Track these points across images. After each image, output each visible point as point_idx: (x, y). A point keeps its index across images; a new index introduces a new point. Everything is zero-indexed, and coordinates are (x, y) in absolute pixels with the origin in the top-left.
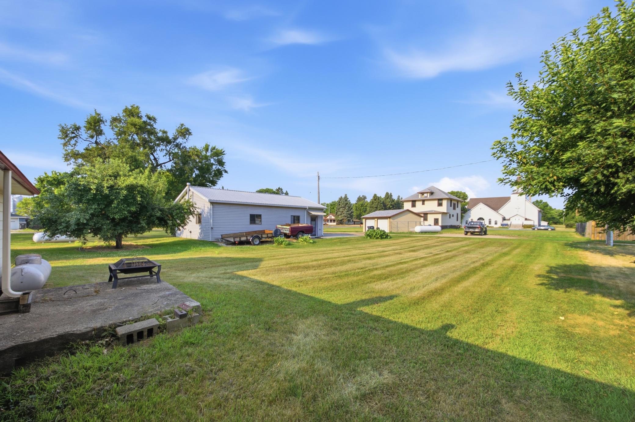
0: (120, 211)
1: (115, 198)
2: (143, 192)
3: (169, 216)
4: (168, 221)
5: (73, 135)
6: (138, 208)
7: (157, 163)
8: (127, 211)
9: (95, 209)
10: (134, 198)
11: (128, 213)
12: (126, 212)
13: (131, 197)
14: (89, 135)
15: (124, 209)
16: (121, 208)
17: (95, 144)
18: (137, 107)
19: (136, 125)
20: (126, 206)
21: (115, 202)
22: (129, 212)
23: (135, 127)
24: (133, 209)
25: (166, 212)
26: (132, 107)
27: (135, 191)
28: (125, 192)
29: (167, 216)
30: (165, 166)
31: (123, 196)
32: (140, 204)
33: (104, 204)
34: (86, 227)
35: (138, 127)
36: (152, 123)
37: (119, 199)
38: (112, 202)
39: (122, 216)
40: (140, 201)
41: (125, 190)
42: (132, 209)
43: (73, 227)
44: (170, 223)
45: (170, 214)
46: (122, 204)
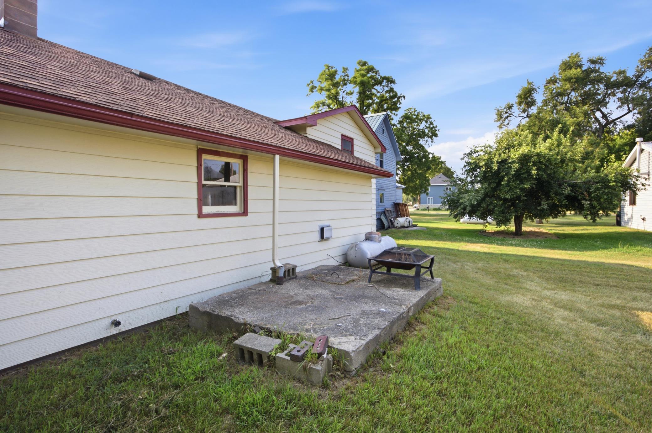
0: (511, 190)
1: (506, 174)
2: (540, 162)
3: (585, 193)
4: (583, 202)
5: (507, 114)
6: (534, 184)
7: (607, 120)
8: (519, 189)
9: (486, 189)
10: (529, 172)
11: (521, 191)
12: (518, 191)
13: (525, 171)
14: (521, 111)
15: (516, 187)
16: (513, 185)
17: (527, 118)
18: (577, 54)
19: (572, 78)
20: (518, 182)
21: (506, 179)
22: (522, 189)
23: (570, 82)
24: (527, 186)
25: (580, 187)
26: (569, 57)
27: (530, 162)
28: (516, 166)
29: (582, 193)
30: (621, 122)
31: (515, 171)
32: (536, 179)
33: (496, 182)
34: (479, 209)
35: (574, 80)
36: (597, 68)
37: (510, 174)
38: (502, 179)
39: (513, 195)
40: (535, 175)
41: (517, 163)
42: (525, 186)
43: (469, 209)
44: (586, 203)
45: (586, 191)
46: (514, 181)
